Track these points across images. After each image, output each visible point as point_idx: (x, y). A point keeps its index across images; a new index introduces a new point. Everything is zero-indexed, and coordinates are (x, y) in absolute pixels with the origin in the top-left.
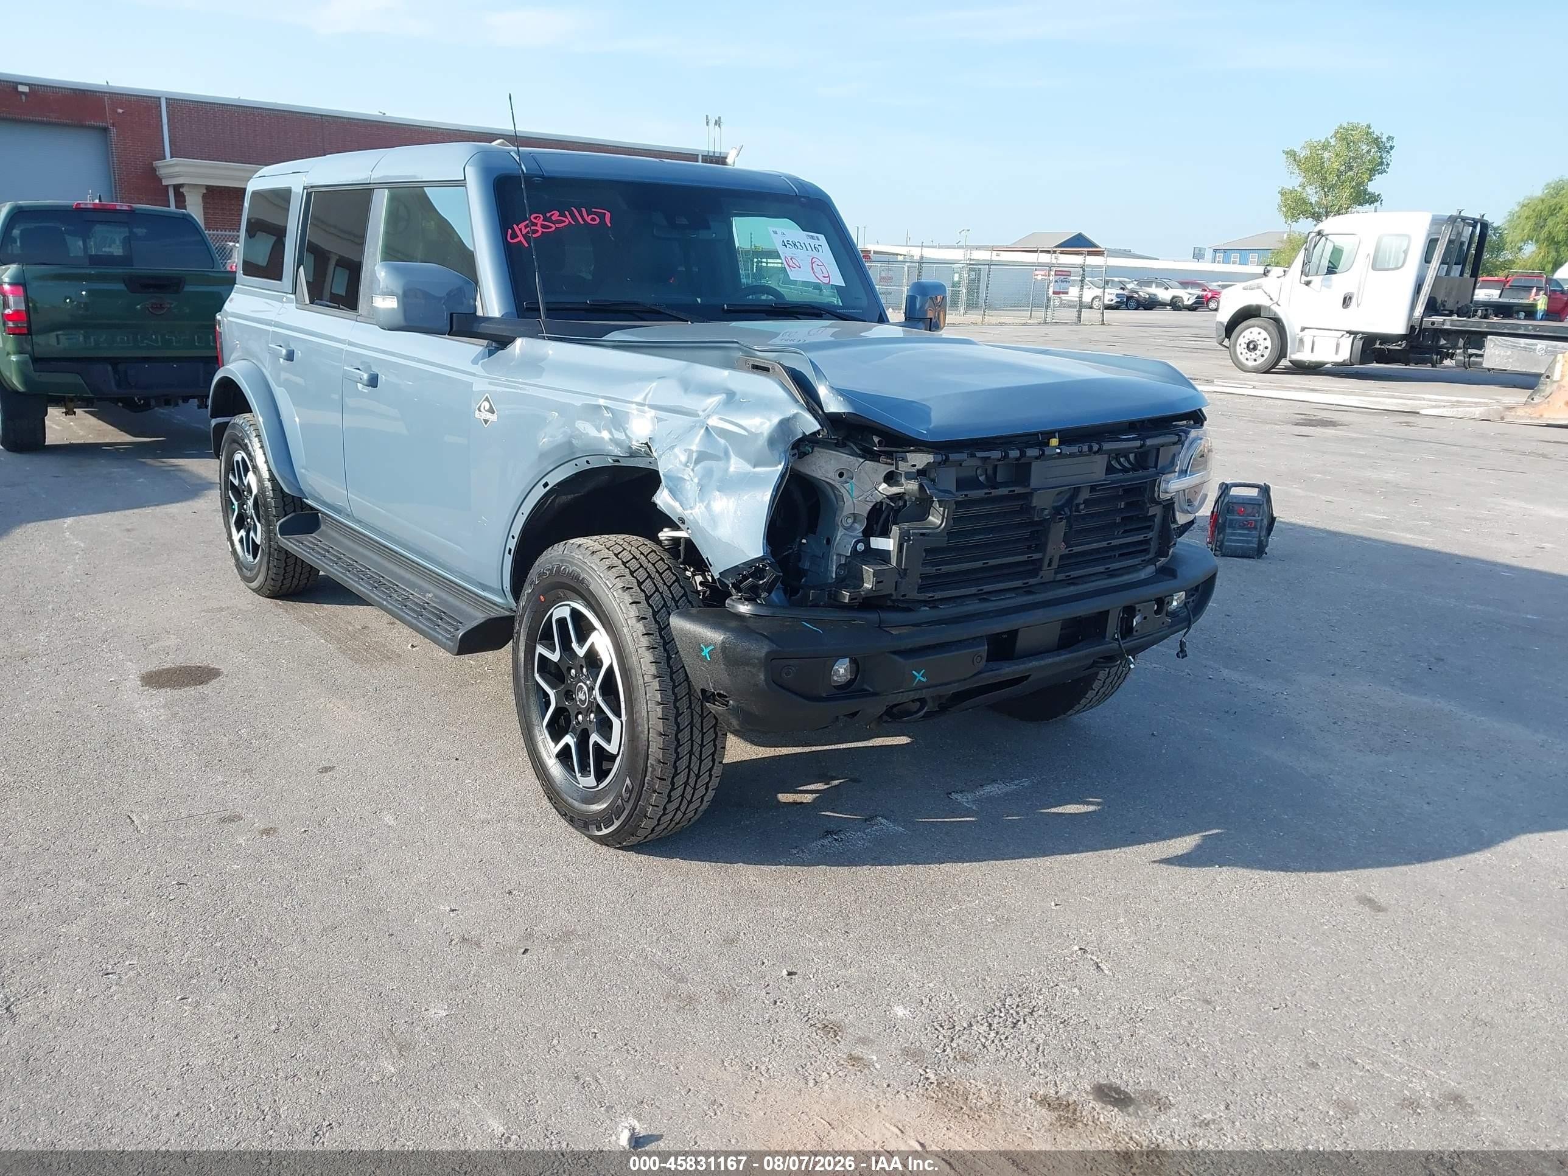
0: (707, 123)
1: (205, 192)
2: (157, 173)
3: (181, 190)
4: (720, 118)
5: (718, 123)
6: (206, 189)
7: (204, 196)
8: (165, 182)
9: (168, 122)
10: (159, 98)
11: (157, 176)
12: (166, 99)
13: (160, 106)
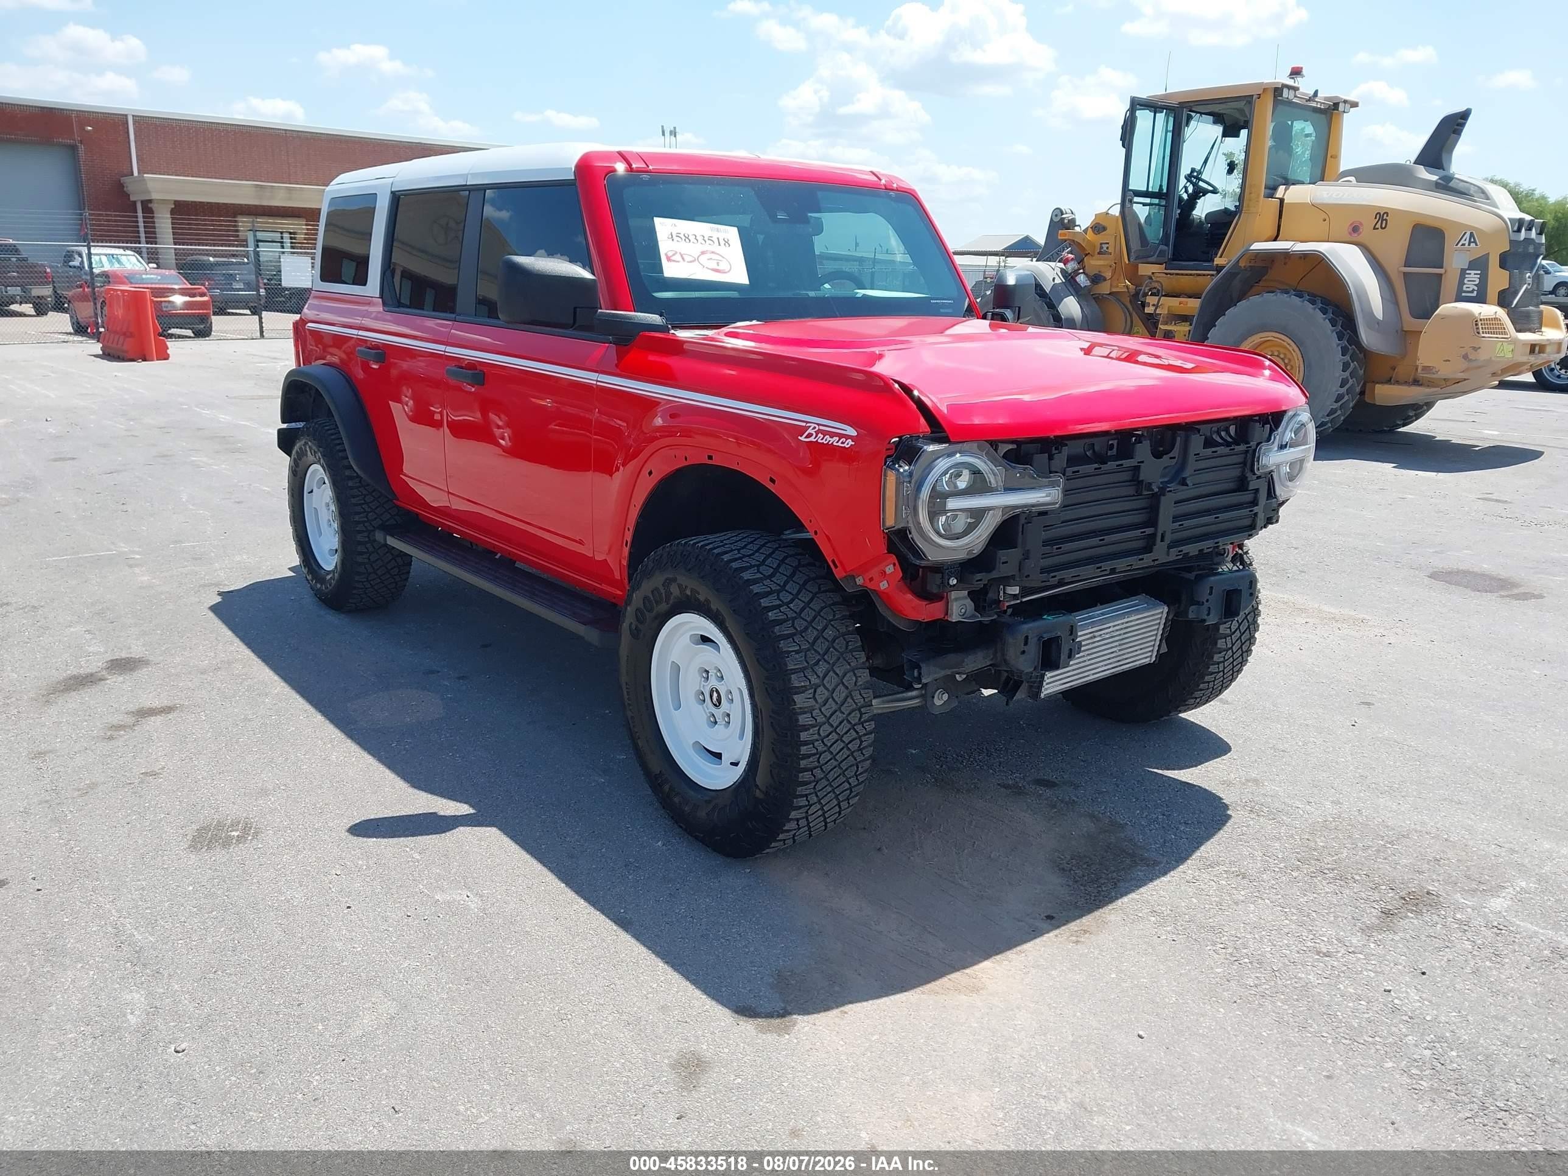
0: (663, 134)
1: (173, 206)
2: (125, 189)
3: (150, 205)
4: (675, 128)
5: (674, 133)
6: (175, 204)
7: (173, 212)
8: (132, 199)
9: (135, 138)
10: (126, 115)
11: (124, 192)
12: (133, 116)
13: (127, 124)
